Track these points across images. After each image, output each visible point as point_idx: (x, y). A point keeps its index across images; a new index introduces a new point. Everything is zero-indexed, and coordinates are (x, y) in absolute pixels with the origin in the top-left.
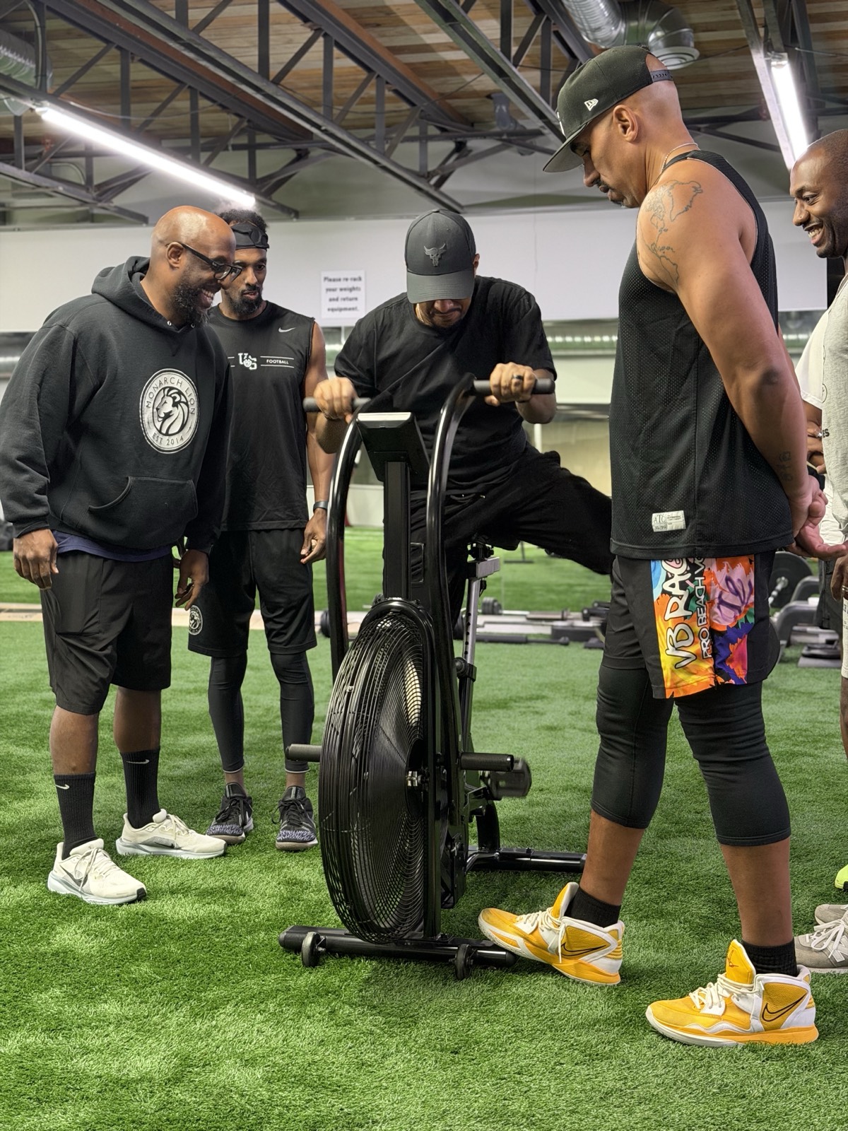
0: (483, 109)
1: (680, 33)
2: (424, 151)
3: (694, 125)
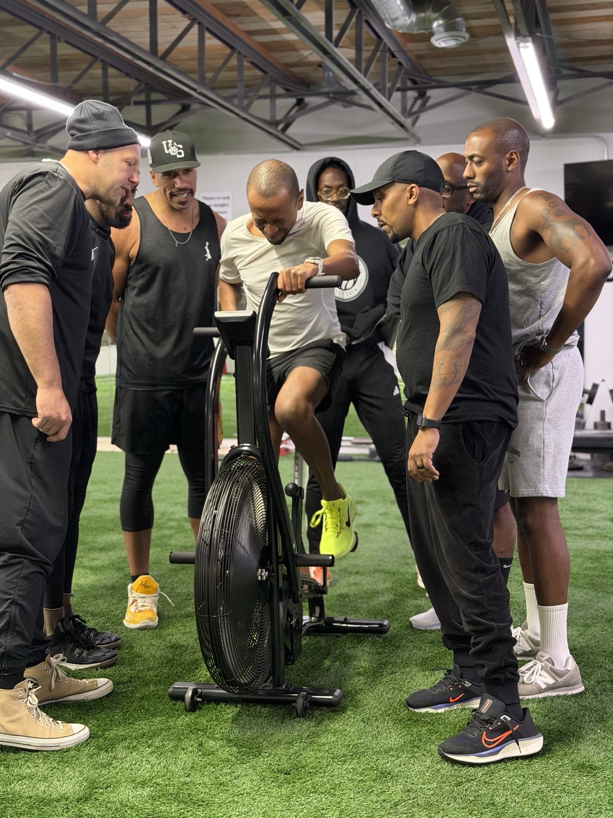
0: (315, 74)
1: (455, 22)
2: (273, 106)
3: (467, 86)
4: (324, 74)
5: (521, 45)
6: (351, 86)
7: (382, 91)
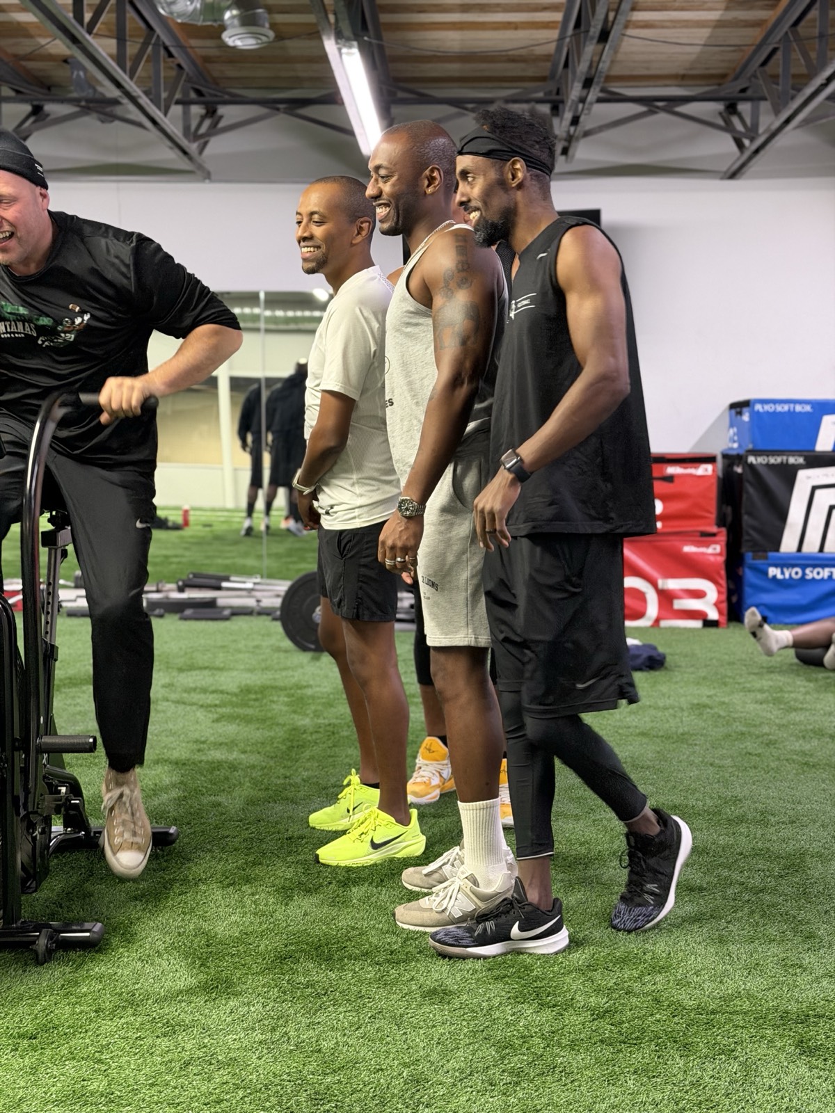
0: (60, 73)
1: (255, 14)
3: (272, 104)
4: (72, 73)
5: (344, 50)
6: (112, 92)
7: (156, 101)
